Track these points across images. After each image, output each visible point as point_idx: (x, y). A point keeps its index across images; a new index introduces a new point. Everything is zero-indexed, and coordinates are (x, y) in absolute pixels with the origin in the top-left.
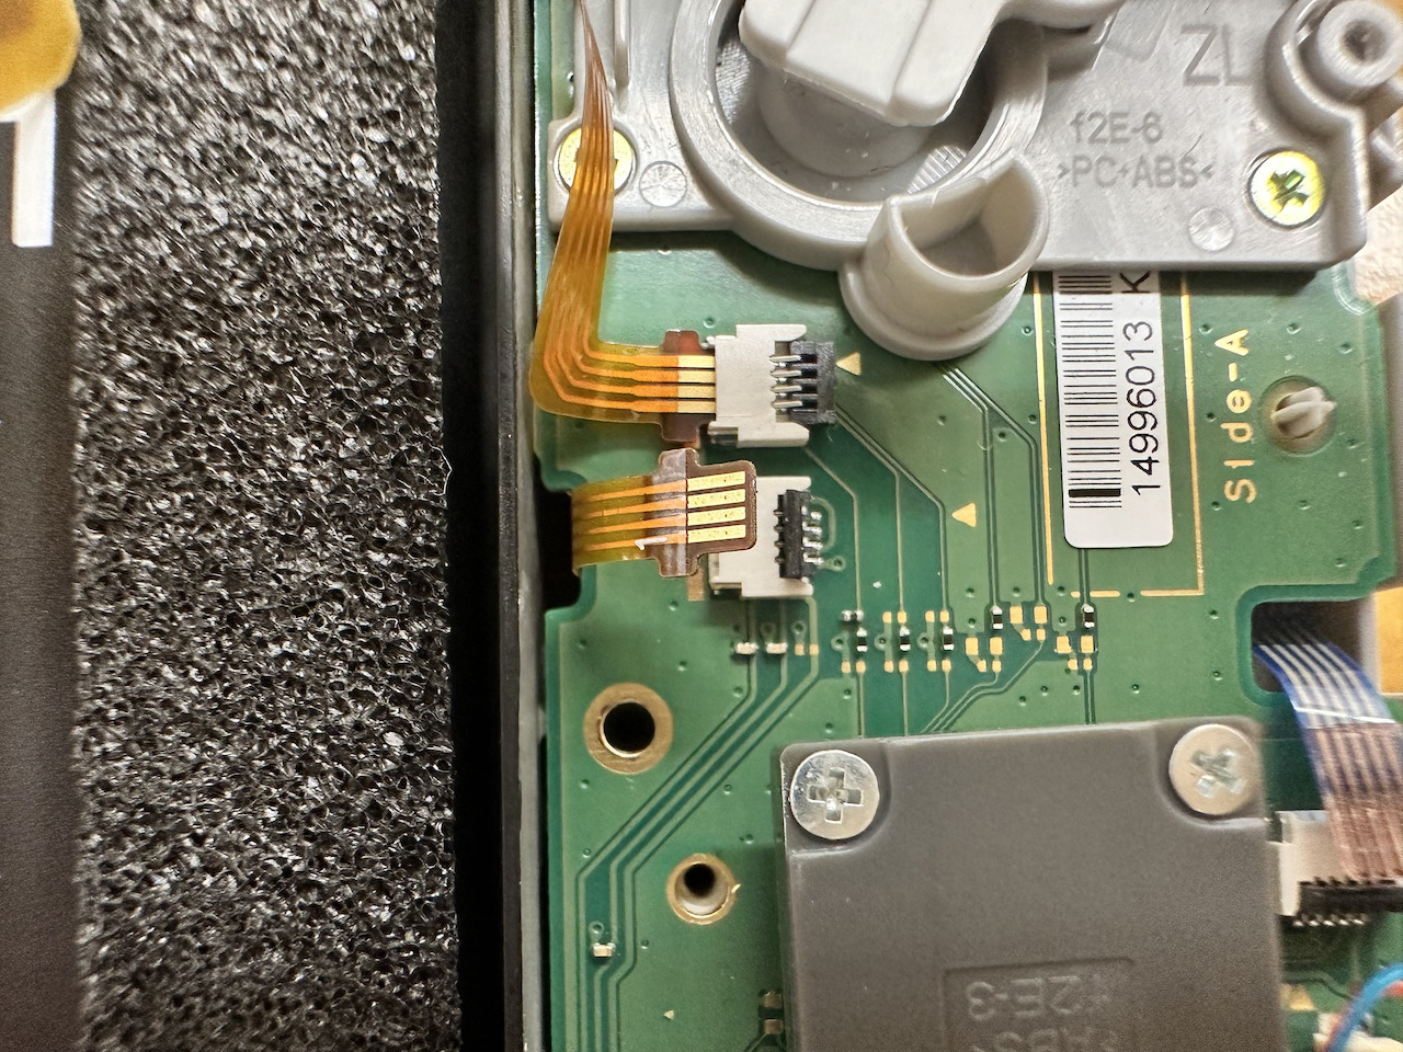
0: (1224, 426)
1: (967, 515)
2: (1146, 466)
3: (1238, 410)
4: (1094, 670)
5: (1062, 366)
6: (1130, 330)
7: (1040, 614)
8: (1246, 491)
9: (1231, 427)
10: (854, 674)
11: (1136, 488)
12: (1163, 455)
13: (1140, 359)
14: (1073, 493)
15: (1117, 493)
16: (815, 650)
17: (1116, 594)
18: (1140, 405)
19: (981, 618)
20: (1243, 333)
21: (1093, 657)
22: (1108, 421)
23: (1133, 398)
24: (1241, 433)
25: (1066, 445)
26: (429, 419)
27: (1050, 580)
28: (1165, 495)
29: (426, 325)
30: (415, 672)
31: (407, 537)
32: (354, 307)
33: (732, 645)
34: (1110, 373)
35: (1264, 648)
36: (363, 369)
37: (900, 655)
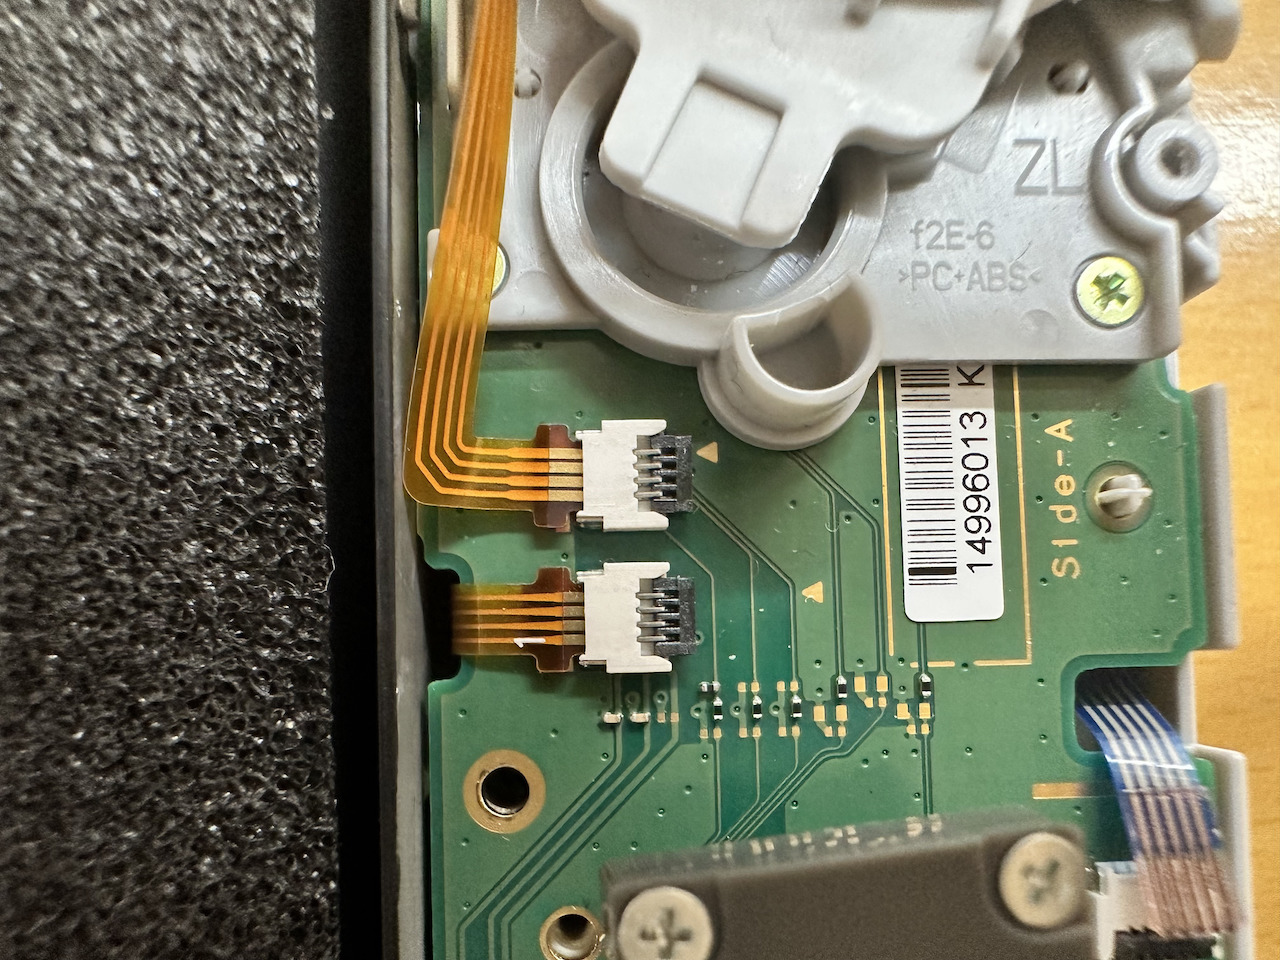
0: (1052, 508)
1: (815, 592)
2: (979, 546)
3: (1066, 492)
4: (931, 735)
5: (903, 454)
6: (966, 419)
7: (882, 683)
8: (1071, 567)
9: (1058, 509)
10: (712, 740)
11: (970, 566)
12: (995, 535)
13: (975, 447)
14: (913, 572)
15: (953, 571)
16: (675, 718)
17: (952, 664)
18: (975, 489)
19: (827, 687)
20: (1069, 422)
21: (931, 722)
22: (946, 505)
23: (969, 482)
24: (1067, 514)
25: (906, 527)
26: (313, 522)
27: (892, 653)
28: (996, 573)
29: (310, 435)
30: (301, 758)
31: (293, 633)
32: (242, 420)
33: (599, 714)
34: (947, 460)
35: (1088, 709)
36: (253, 477)
37: (753, 722)
